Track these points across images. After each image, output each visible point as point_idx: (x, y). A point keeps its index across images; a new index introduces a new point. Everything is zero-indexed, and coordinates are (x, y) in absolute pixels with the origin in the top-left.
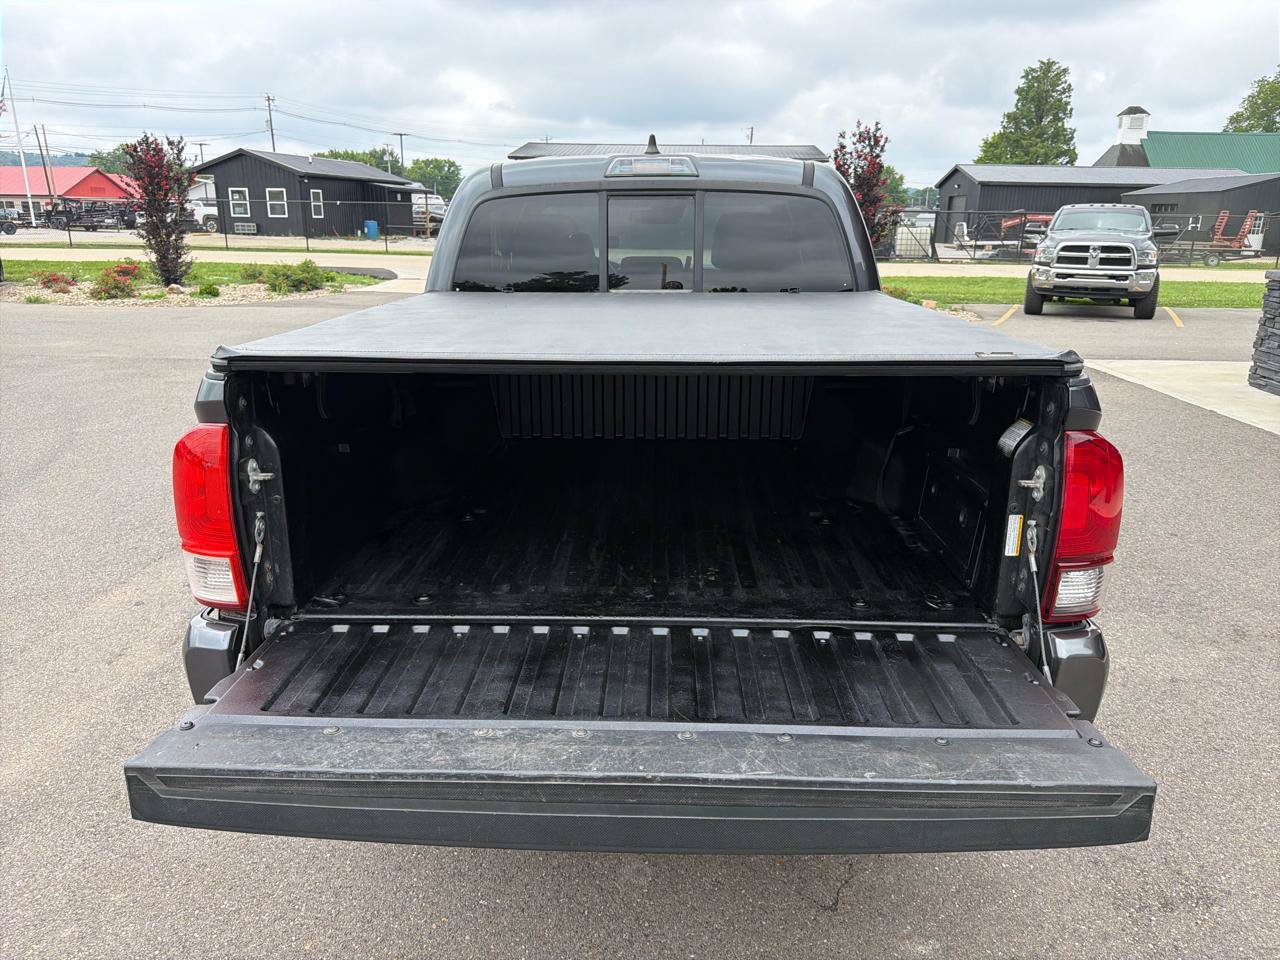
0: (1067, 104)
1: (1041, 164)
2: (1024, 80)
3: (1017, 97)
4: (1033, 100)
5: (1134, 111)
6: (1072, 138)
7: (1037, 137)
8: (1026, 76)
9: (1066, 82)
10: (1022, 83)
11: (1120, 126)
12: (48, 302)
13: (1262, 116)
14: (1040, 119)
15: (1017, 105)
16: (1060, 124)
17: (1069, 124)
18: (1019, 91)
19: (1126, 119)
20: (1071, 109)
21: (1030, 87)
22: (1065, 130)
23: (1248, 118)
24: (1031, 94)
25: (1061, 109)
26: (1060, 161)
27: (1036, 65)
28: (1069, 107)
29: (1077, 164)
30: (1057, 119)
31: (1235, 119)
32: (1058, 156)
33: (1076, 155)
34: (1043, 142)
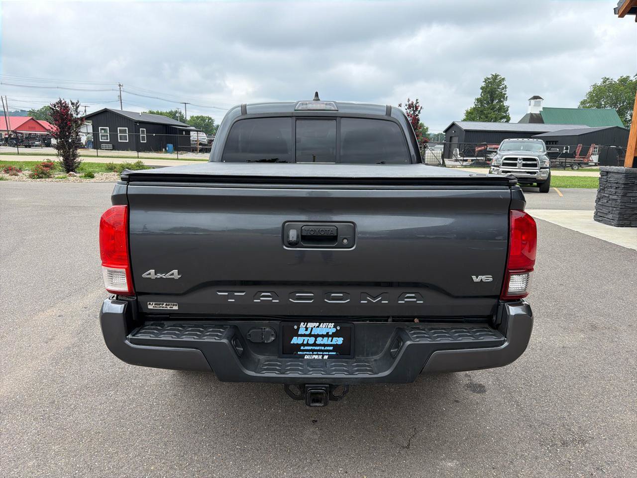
0: (505, 94)
1: (494, 121)
2: (484, 83)
3: (481, 91)
4: (489, 92)
5: (535, 98)
6: (507, 110)
7: (491, 110)
8: (485, 81)
9: (504, 84)
10: (483, 84)
11: (530, 105)
12: (7, 180)
13: (596, 101)
14: (492, 101)
15: (481, 94)
16: (502, 104)
17: (506, 103)
18: (482, 88)
19: (533, 101)
20: (507, 97)
21: (487, 86)
22: (504, 106)
23: (589, 102)
24: (488, 90)
25: (502, 97)
26: (502, 121)
27: (490, 76)
28: (506, 96)
29: (510, 122)
30: (500, 101)
31: (583, 103)
32: (501, 119)
33: (510, 118)
34: (494, 112)
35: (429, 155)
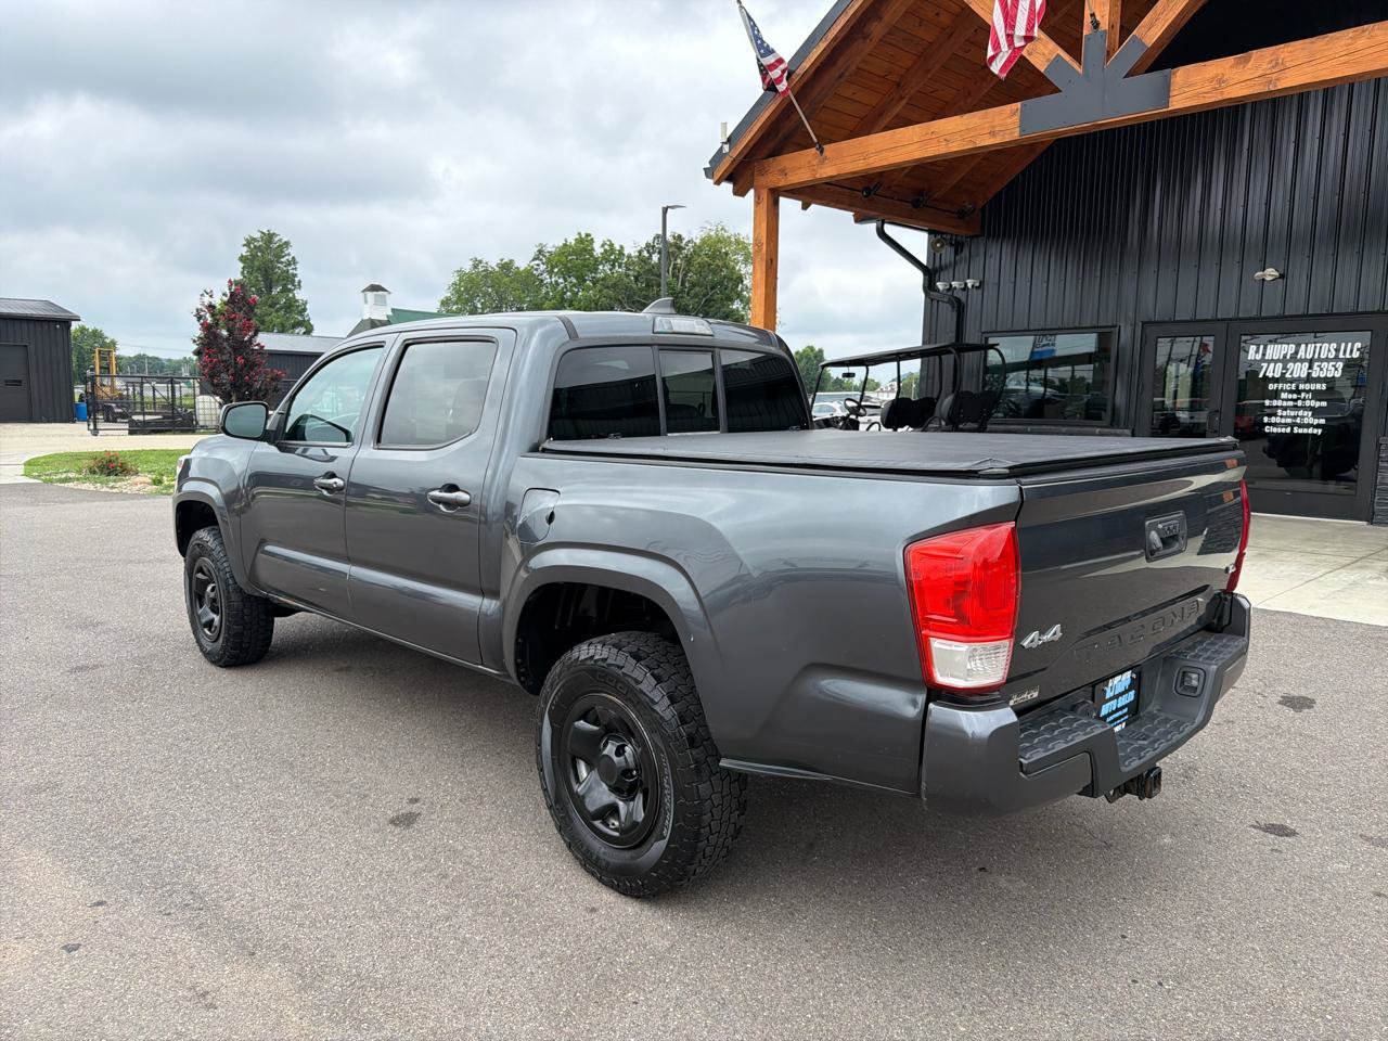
0: (295, 275)
1: (279, 332)
2: (245, 249)
3: (242, 265)
4: (259, 269)
5: (375, 288)
6: (305, 310)
7: (270, 306)
8: (248, 244)
9: (289, 254)
10: (244, 251)
11: (366, 302)
13: (467, 301)
14: (270, 288)
15: (242, 273)
16: (291, 295)
17: (299, 295)
18: (242, 259)
19: (370, 295)
20: (300, 282)
21: (254, 257)
22: (297, 301)
23: (456, 303)
24: (257, 263)
25: (289, 281)
26: (297, 331)
27: (257, 235)
28: (297, 279)
29: (314, 334)
30: (285, 290)
31: (445, 303)
32: (294, 326)
33: (312, 326)
34: (277, 311)
35: (207, 405)
